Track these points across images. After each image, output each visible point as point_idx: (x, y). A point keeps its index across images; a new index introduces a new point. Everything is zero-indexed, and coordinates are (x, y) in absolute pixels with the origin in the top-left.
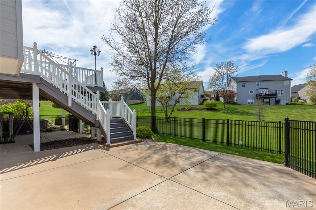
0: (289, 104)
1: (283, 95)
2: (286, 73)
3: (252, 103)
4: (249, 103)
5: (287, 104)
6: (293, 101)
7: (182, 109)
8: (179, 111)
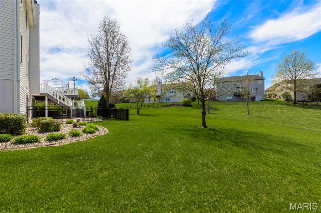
0: (263, 101)
1: (258, 93)
2: (262, 73)
3: (230, 100)
4: (228, 100)
5: (261, 100)
6: (272, 97)
7: (165, 105)
8: (162, 107)
